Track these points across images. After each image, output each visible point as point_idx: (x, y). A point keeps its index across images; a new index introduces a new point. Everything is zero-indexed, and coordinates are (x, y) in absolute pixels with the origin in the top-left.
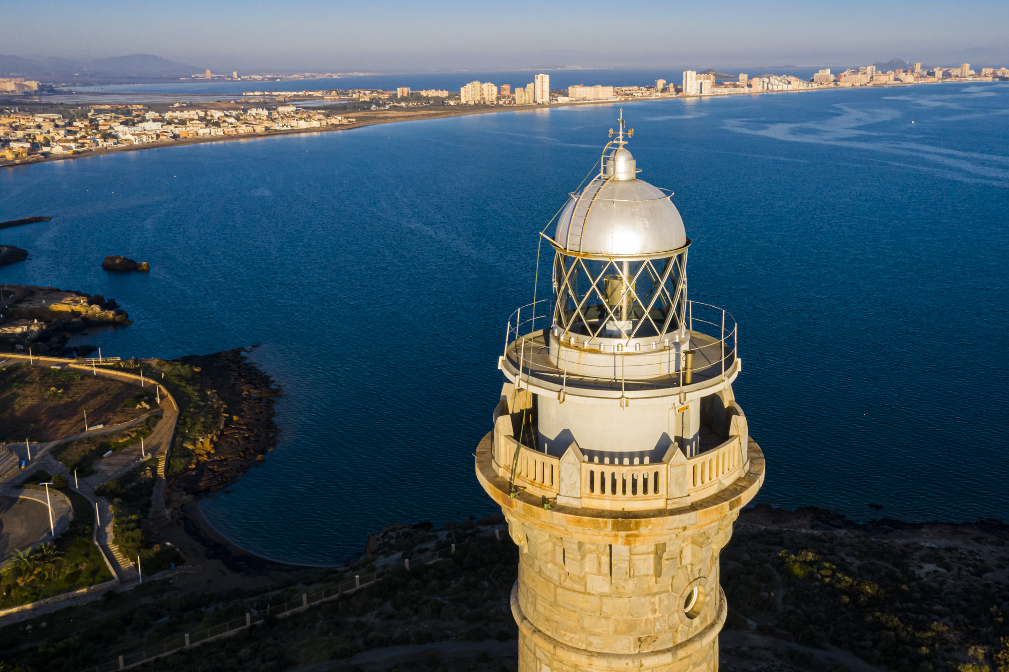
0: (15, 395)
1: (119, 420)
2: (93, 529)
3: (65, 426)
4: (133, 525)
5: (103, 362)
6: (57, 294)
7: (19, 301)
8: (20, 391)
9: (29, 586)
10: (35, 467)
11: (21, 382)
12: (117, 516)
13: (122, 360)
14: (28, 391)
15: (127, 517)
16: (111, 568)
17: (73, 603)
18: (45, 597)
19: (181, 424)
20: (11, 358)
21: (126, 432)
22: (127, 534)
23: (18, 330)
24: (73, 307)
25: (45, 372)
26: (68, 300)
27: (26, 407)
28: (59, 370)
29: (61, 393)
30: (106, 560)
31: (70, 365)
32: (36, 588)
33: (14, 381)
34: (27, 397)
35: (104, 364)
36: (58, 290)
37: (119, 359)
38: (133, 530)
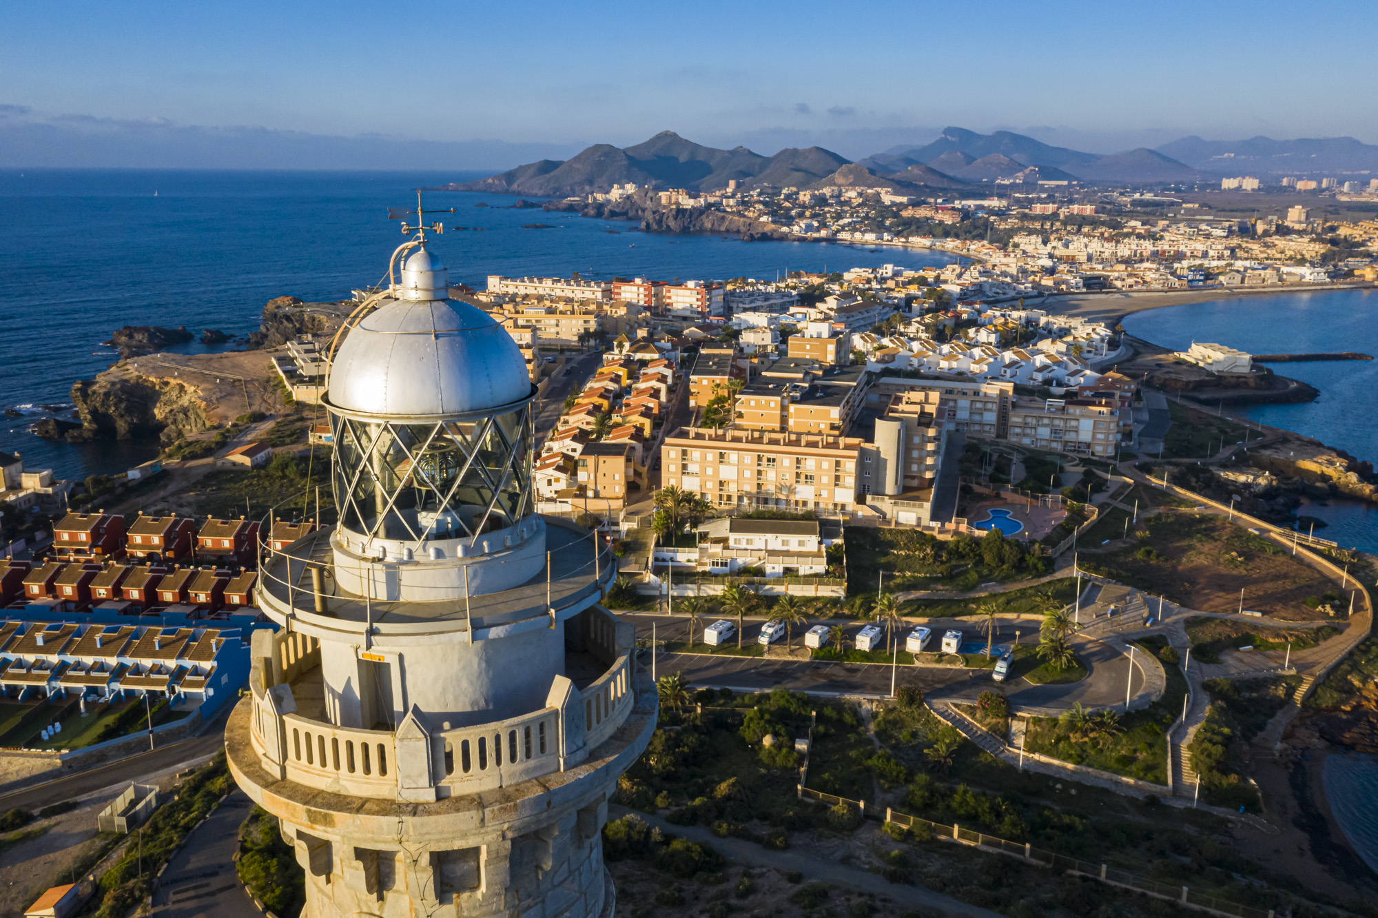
0: (1190, 547)
1: (1285, 615)
2: (1174, 721)
3: (1219, 599)
4: (1218, 738)
5: (1313, 542)
6: (1314, 447)
7: (1265, 447)
8: (1198, 545)
9: (1079, 746)
10: (1160, 630)
11: (1206, 535)
12: (1209, 720)
13: (1339, 548)
14: (1206, 548)
15: (1220, 726)
16: (1170, 773)
17: (1113, 788)
18: (1089, 765)
19: (1362, 651)
20: (1212, 507)
21: (1284, 632)
22: (1207, 745)
23: (1242, 478)
24: (1324, 469)
25: (1239, 532)
26: (1323, 458)
27: (1194, 563)
28: (1255, 535)
29: (1241, 562)
30: (1169, 761)
31: (1272, 534)
32: (1084, 751)
33: (1198, 532)
34: (1201, 553)
35: (1313, 545)
36: (1319, 445)
37: (1335, 544)
38: (1214, 744)
